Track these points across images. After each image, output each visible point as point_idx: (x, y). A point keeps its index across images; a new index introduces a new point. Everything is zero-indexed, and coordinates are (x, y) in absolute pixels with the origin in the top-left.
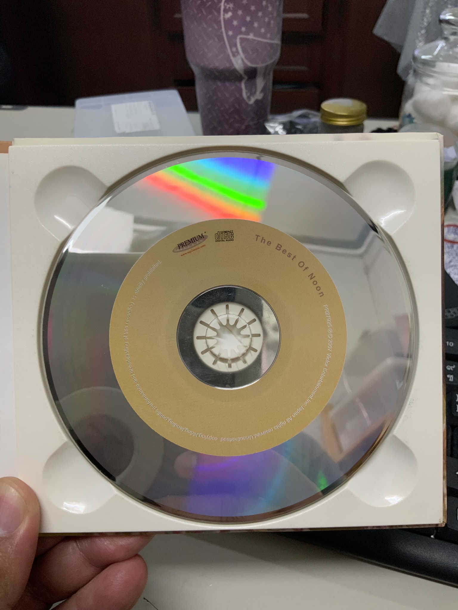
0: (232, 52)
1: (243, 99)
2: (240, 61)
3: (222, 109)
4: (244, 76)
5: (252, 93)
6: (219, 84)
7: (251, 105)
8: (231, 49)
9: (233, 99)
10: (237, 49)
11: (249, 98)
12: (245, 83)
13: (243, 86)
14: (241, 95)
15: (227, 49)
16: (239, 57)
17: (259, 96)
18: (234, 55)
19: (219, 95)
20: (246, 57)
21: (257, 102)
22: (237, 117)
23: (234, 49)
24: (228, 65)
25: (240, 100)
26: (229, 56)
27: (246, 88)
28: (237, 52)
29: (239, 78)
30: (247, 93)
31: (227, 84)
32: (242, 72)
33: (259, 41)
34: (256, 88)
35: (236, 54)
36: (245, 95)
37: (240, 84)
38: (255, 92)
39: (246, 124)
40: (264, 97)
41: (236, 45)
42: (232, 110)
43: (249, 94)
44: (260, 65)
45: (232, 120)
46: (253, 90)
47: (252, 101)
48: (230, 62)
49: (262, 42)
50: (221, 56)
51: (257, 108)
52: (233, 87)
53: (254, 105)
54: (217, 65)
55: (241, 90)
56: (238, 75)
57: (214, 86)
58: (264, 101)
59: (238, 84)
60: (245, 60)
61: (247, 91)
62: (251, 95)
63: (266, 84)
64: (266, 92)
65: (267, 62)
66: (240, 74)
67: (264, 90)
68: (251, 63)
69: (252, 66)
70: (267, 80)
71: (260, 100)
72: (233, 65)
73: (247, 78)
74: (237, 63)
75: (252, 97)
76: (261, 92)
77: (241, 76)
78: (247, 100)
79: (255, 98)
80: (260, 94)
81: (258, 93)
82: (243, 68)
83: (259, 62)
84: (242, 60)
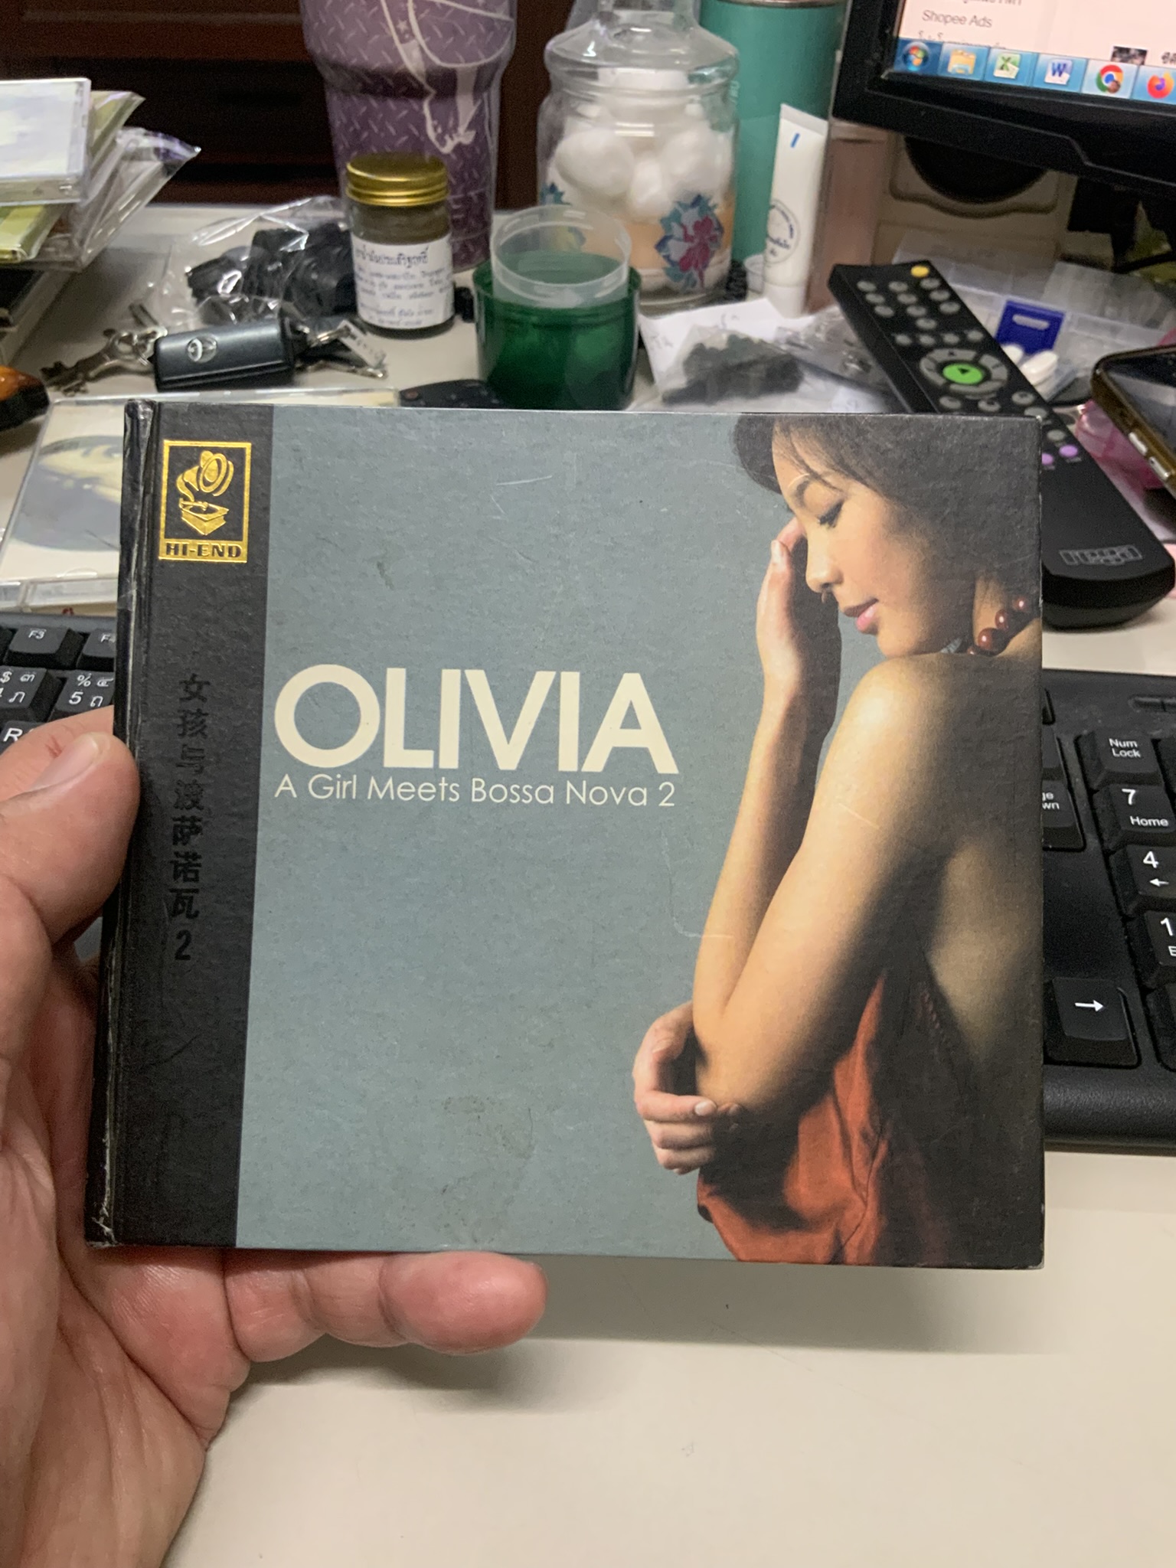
0: (398, 31)
2: (416, 54)
4: (427, 87)
5: (447, 129)
6: (374, 103)
7: (448, 156)
8: (395, 23)
9: (405, 138)
10: (409, 24)
11: (441, 139)
12: (431, 104)
13: (427, 110)
14: (423, 131)
15: (388, 26)
16: (413, 42)
17: (465, 136)
18: (403, 41)
19: (376, 130)
20: (428, 44)
21: (459, 148)
23: (402, 26)
24: (390, 61)
25: (421, 142)
26: (391, 40)
27: (433, 118)
28: (410, 32)
29: (418, 93)
30: (435, 128)
31: (391, 104)
32: (422, 80)
33: (457, 11)
34: (456, 119)
35: (407, 36)
36: (431, 133)
37: (421, 108)
38: (456, 126)
40: (480, 140)
41: (406, 18)
43: (440, 130)
44: (462, 66)
46: (451, 123)
47: (448, 148)
48: (395, 53)
49: (466, 12)
50: (376, 37)
51: (461, 164)
52: (405, 112)
53: (454, 157)
54: (366, 58)
55: (423, 119)
56: (415, 85)
57: (364, 109)
58: (478, 151)
59: (416, 107)
60: (428, 52)
61: (436, 122)
62: (445, 132)
63: (481, 109)
64: (483, 129)
65: (478, 59)
66: (418, 82)
67: (476, 123)
68: (441, 59)
69: (445, 65)
70: (483, 102)
71: (466, 147)
72: (401, 61)
73: (433, 92)
74: (410, 57)
75: (447, 137)
76: (470, 127)
77: (421, 86)
78: (437, 144)
79: (457, 140)
80: (468, 133)
81: (461, 129)
82: (423, 70)
83: (461, 58)
84: (422, 50)
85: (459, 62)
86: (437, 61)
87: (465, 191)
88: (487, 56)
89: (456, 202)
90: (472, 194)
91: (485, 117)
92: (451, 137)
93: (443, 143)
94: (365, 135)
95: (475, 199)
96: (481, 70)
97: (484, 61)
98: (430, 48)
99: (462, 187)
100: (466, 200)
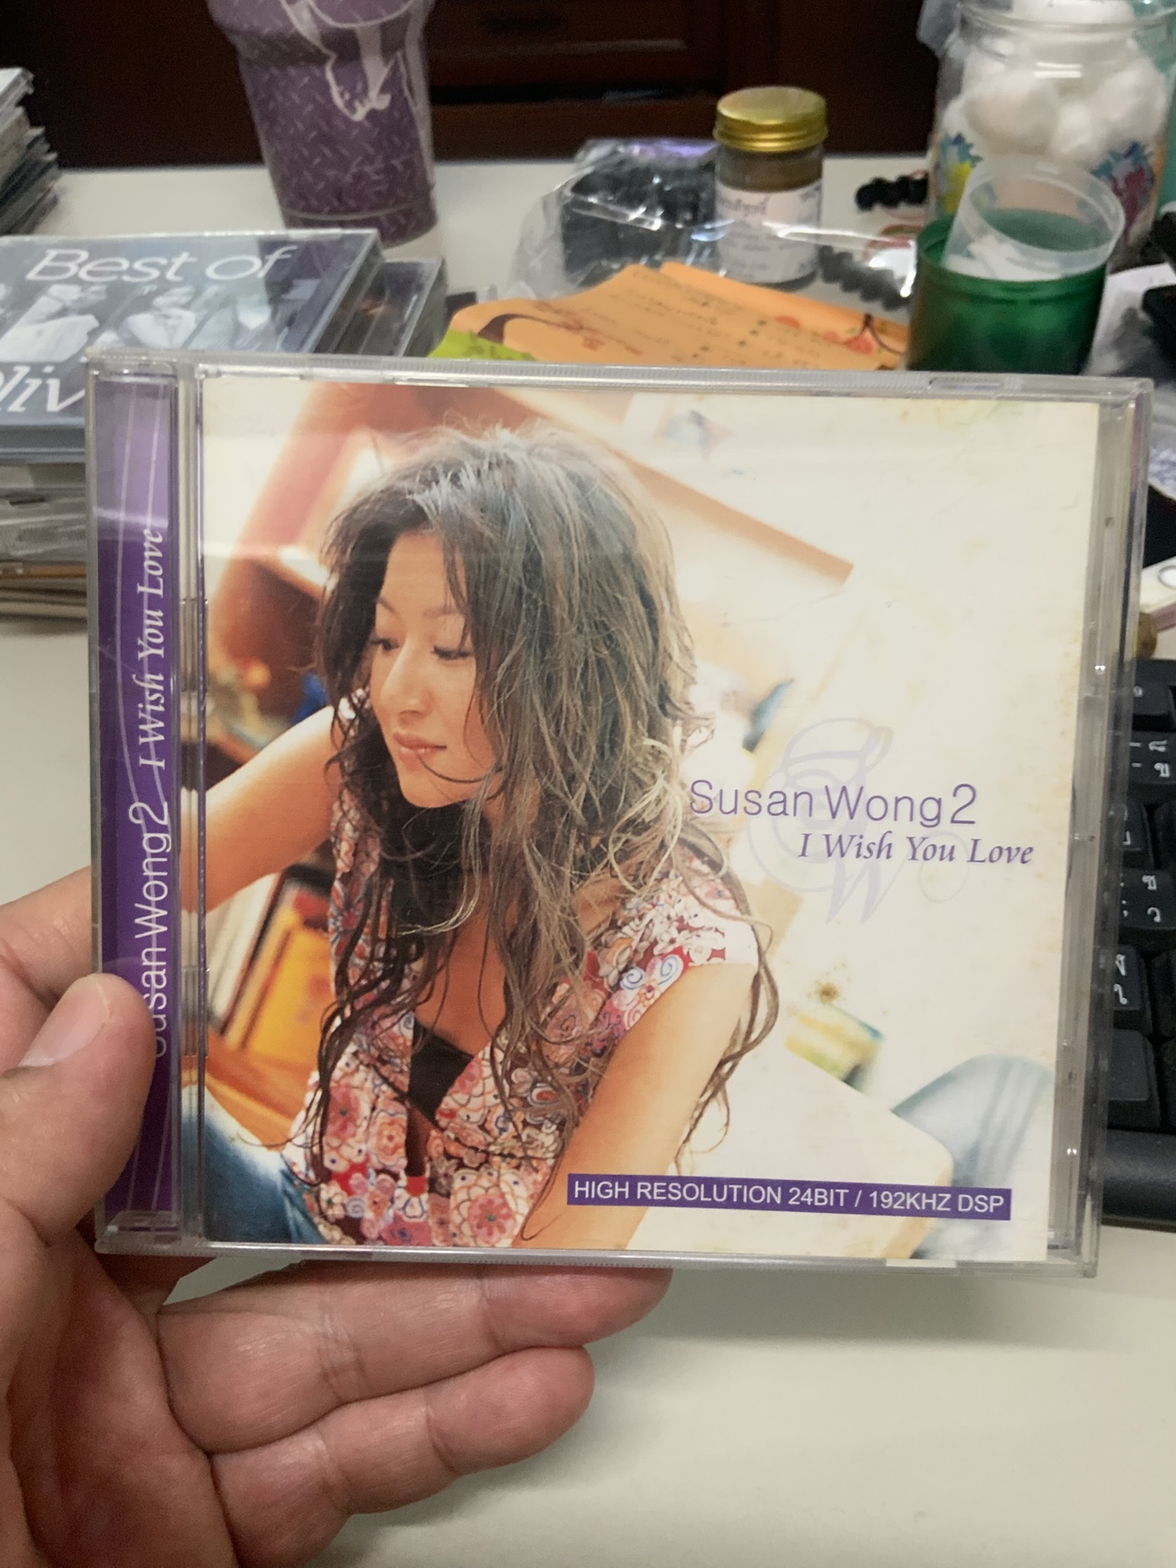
1: (335, 106)
2: (306, 15)
3: (292, 131)
4: (324, 51)
5: (357, 91)
6: (275, 71)
7: (359, 124)
9: (310, 108)
11: (350, 105)
12: (334, 69)
13: (330, 76)
14: (329, 99)
17: (378, 101)
19: (280, 98)
21: (372, 114)
22: (327, 151)
24: (279, 24)
25: (328, 111)
29: (319, 59)
30: (342, 95)
31: (292, 72)
32: (318, 43)
36: (339, 102)
38: (365, 90)
39: (354, 169)
40: (399, 104)
42: (314, 134)
43: (347, 96)
44: (359, 26)
45: (317, 161)
46: (359, 87)
47: (360, 114)
48: (284, 16)
51: (377, 130)
52: (306, 79)
53: (367, 124)
54: (256, 23)
55: (326, 87)
56: (312, 50)
57: (266, 77)
58: (397, 115)
59: (317, 72)
60: (318, 12)
61: (342, 88)
62: (354, 97)
63: (395, 70)
64: (401, 91)
65: (378, 16)
66: (314, 46)
67: (391, 85)
68: (338, 20)
69: (340, 25)
70: (396, 63)
71: (382, 112)
72: (291, 25)
73: (334, 56)
74: (299, 18)
75: (357, 104)
76: (384, 90)
77: (318, 51)
78: (346, 112)
79: (368, 106)
80: (382, 97)
81: (373, 93)
82: (317, 32)
83: (358, 17)
84: (312, 11)
85: (354, 21)
86: (330, 22)
87: (386, 159)
88: (389, 12)
89: (378, 173)
90: (396, 163)
91: (401, 78)
92: (361, 102)
93: (353, 110)
94: (272, 105)
95: (400, 168)
96: (384, 27)
97: (387, 18)
98: (319, 7)
99: (380, 157)
100: (389, 170)
